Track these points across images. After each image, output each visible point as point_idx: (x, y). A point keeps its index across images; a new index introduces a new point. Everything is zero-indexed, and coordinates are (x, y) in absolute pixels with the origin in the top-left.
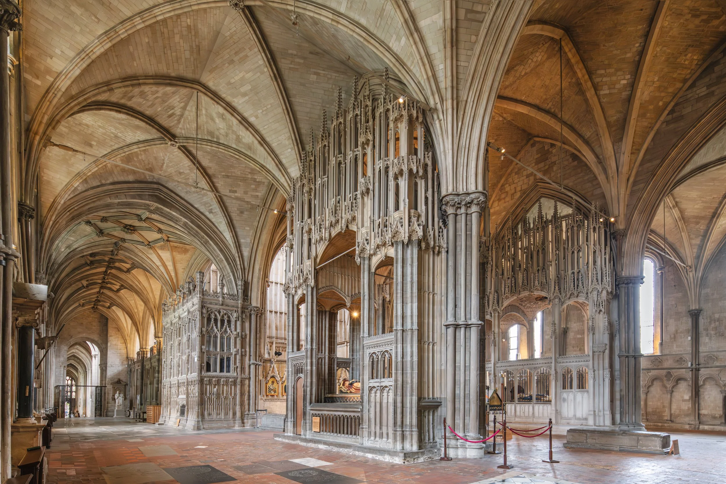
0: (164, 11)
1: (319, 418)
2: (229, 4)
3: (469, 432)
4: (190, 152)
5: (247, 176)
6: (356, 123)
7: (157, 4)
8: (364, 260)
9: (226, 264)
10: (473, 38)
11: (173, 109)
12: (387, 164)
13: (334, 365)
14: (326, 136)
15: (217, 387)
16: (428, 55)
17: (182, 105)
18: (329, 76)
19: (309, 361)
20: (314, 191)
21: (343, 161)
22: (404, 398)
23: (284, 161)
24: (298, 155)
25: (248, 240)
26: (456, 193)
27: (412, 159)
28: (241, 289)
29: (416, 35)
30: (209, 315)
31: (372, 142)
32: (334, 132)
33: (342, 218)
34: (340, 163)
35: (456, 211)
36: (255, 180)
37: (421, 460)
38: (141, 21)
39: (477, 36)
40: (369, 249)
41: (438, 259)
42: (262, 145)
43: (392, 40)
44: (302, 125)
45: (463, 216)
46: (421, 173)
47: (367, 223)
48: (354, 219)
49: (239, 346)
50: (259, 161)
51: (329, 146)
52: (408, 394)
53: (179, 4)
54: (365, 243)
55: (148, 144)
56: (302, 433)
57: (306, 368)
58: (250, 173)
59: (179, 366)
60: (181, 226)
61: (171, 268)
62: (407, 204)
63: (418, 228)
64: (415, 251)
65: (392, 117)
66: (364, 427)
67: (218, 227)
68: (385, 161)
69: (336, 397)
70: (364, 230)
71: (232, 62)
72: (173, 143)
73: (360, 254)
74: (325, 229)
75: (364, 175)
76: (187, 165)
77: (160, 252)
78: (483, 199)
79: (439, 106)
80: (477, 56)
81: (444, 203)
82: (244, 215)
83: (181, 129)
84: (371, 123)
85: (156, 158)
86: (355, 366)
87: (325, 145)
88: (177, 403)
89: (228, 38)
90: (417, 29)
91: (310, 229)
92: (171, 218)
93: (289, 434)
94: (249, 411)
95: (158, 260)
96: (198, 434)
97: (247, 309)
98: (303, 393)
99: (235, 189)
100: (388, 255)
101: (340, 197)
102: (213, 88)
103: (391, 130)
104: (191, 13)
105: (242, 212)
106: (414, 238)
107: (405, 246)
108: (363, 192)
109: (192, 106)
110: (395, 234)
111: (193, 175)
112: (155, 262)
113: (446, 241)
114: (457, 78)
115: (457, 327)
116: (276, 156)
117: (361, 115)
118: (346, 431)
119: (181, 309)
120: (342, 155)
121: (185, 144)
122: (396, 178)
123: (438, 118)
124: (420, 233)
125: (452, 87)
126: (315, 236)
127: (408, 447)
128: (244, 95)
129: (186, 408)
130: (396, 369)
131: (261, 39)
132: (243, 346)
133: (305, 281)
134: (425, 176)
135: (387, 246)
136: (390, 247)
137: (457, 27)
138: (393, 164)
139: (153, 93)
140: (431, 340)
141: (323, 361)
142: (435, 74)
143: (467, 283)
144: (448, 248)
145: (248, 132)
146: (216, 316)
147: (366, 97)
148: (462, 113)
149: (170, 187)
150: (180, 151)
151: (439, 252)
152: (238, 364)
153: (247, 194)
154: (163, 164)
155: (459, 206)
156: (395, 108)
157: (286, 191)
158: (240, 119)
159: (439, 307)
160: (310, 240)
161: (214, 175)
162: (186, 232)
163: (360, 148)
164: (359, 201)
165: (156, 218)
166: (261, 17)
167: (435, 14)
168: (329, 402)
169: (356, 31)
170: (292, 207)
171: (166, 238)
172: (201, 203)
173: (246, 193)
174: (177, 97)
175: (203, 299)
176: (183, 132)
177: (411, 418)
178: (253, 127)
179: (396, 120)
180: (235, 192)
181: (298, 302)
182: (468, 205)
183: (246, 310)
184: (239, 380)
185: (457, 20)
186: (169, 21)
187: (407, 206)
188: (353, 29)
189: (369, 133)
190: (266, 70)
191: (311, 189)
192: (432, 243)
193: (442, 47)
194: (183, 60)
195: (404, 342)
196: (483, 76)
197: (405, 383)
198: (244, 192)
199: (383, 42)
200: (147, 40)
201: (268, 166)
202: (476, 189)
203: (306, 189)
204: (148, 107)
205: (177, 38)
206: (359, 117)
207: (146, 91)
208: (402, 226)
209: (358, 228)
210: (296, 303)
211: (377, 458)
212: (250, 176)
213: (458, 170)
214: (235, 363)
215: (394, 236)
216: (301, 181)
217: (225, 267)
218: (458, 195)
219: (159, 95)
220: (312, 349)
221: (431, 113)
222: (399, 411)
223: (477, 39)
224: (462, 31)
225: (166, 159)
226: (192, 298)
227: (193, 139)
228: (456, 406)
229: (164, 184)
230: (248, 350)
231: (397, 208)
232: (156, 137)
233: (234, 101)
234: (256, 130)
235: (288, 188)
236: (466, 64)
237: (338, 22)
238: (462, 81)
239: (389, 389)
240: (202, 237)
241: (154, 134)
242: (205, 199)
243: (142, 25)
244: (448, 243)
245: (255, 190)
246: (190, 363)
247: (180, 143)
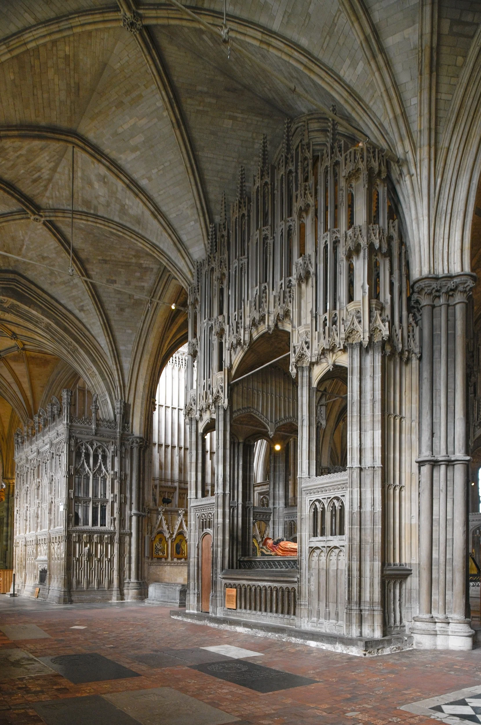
0: (36, 37)
1: (235, 590)
2: (122, 24)
3: (451, 612)
4: (57, 229)
5: (130, 261)
6: (289, 183)
7: (27, 26)
8: (303, 371)
9: (100, 379)
10: (460, 59)
11: (39, 171)
12: (336, 237)
13: (249, 517)
14: (245, 202)
15: (88, 545)
16: (396, 85)
17: (52, 165)
18: (249, 121)
19: (220, 511)
20: (227, 278)
21: (269, 236)
22: (363, 563)
23: (184, 238)
24: (204, 230)
25: (130, 347)
26: (434, 276)
27: (373, 230)
28: (120, 414)
29: (380, 58)
30: (79, 448)
31: (314, 208)
32: (257, 196)
33: (269, 313)
34: (266, 238)
35: (433, 302)
36: (140, 266)
37: (387, 651)
38: (6, 50)
39: (465, 57)
40: (311, 355)
41: (406, 370)
42: (155, 217)
43: (344, 66)
44: (210, 189)
45: (443, 309)
46: (385, 249)
47: (307, 319)
48: (287, 314)
49: (116, 491)
50: (150, 239)
51: (249, 216)
52: (368, 558)
53: (57, 26)
54: (305, 347)
55: (5, 219)
56: (211, 610)
57: (215, 520)
58: (134, 256)
59: (37, 517)
60: (43, 330)
61: (26, 386)
62: (367, 291)
63: (382, 325)
64: (378, 358)
65: (343, 172)
66: (303, 603)
67: (91, 330)
68: (334, 232)
69: (255, 561)
70: (302, 330)
71: (120, 104)
72: (37, 217)
73: (297, 362)
74: (245, 329)
75: (302, 253)
76: (53, 247)
77: (12, 364)
78: (472, 285)
79: (410, 156)
80: (464, 85)
81: (416, 289)
82: (124, 314)
83: (48, 198)
84: (311, 181)
85: (13, 239)
86: (276, 519)
87: (243, 215)
88: (35, 567)
89: (118, 71)
90: (382, 50)
91: (222, 330)
92: (30, 319)
93: (192, 611)
94: (130, 578)
95: (10, 375)
96: (67, 609)
97: (128, 440)
98: (211, 555)
99: (114, 278)
100: (337, 364)
101: (266, 284)
102: (94, 141)
103: (342, 190)
104: (72, 39)
105: (122, 310)
106: (377, 339)
107: (364, 350)
108: (300, 276)
109: (64, 167)
110: (351, 332)
111: (60, 260)
112: (7, 378)
113: (418, 344)
114: (436, 117)
115: (434, 464)
116: (174, 231)
117: (296, 172)
118: (274, 609)
119: (41, 441)
120: (268, 227)
121: (52, 219)
122: (349, 257)
123: (409, 172)
124: (386, 332)
125: (430, 129)
126: (229, 340)
127: (367, 632)
128: (135, 149)
129: (48, 573)
130: (351, 523)
131: (162, 72)
132: (122, 491)
133: (216, 400)
134: (389, 254)
135: (336, 350)
136: (340, 352)
137: (438, 45)
138: (346, 237)
139: (15, 150)
140: (397, 483)
141: (236, 511)
142: (405, 111)
143: (449, 403)
144: (421, 353)
145: (138, 200)
146: (87, 449)
147: (305, 147)
148: (442, 164)
149: (30, 277)
150: (45, 228)
151: (409, 360)
152: (116, 515)
153: (130, 284)
154: (22, 246)
155: (437, 294)
156: (349, 160)
157: (185, 278)
158: (127, 182)
159: (408, 436)
160: (221, 345)
161: (87, 259)
162: (48, 337)
163: (295, 216)
164: (295, 289)
165: (9, 319)
166: (164, 42)
167: (409, 27)
168: (245, 568)
169: (293, 55)
170: (196, 300)
171: (21, 346)
172: (69, 298)
173: (128, 283)
174: (45, 154)
175: (71, 426)
176: (50, 202)
177: (372, 592)
178: (145, 192)
179: (349, 178)
180: (115, 282)
181: (204, 430)
182: (451, 293)
183: (126, 442)
184: (117, 537)
185: (439, 35)
186: (41, 50)
187: (367, 295)
188: (290, 53)
189: (309, 196)
190: (165, 114)
191: (224, 274)
192: (400, 346)
193: (416, 72)
194: (57, 104)
195: (362, 485)
196: (472, 114)
197: (363, 543)
198: (126, 282)
199: (332, 70)
200: (12, 77)
201: (161, 246)
202: (462, 270)
203: (216, 274)
204: (8, 169)
205: (51, 73)
206: (294, 175)
207: (6, 146)
208: (360, 322)
209: (293, 327)
210: (201, 430)
211: (324, 648)
212: (134, 260)
213: (436, 244)
214: (112, 514)
215: (349, 337)
216: (209, 265)
217: (99, 383)
218: (437, 278)
219: (23, 152)
220: (224, 495)
221: (399, 166)
222: (355, 581)
223: (465, 61)
224: (445, 50)
225: (27, 239)
226: (56, 425)
227: (64, 211)
228: (433, 576)
229: (21, 272)
230: (128, 495)
231: (351, 298)
232: (15, 209)
233: (120, 159)
234: (149, 197)
235: (189, 276)
236: (449, 97)
237: (269, 45)
238: (443, 120)
239: (341, 551)
240: (69, 344)
241: (14, 205)
242: (75, 293)
243: (8, 56)
244: (421, 347)
245: (140, 279)
246: (53, 513)
247: (46, 217)
